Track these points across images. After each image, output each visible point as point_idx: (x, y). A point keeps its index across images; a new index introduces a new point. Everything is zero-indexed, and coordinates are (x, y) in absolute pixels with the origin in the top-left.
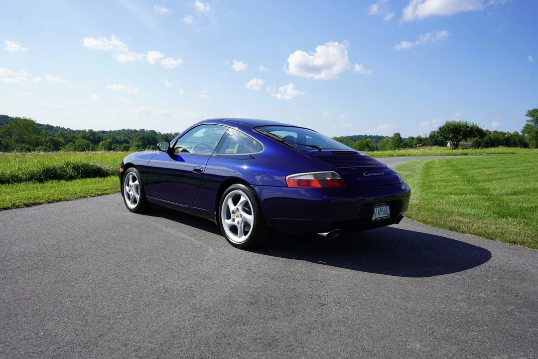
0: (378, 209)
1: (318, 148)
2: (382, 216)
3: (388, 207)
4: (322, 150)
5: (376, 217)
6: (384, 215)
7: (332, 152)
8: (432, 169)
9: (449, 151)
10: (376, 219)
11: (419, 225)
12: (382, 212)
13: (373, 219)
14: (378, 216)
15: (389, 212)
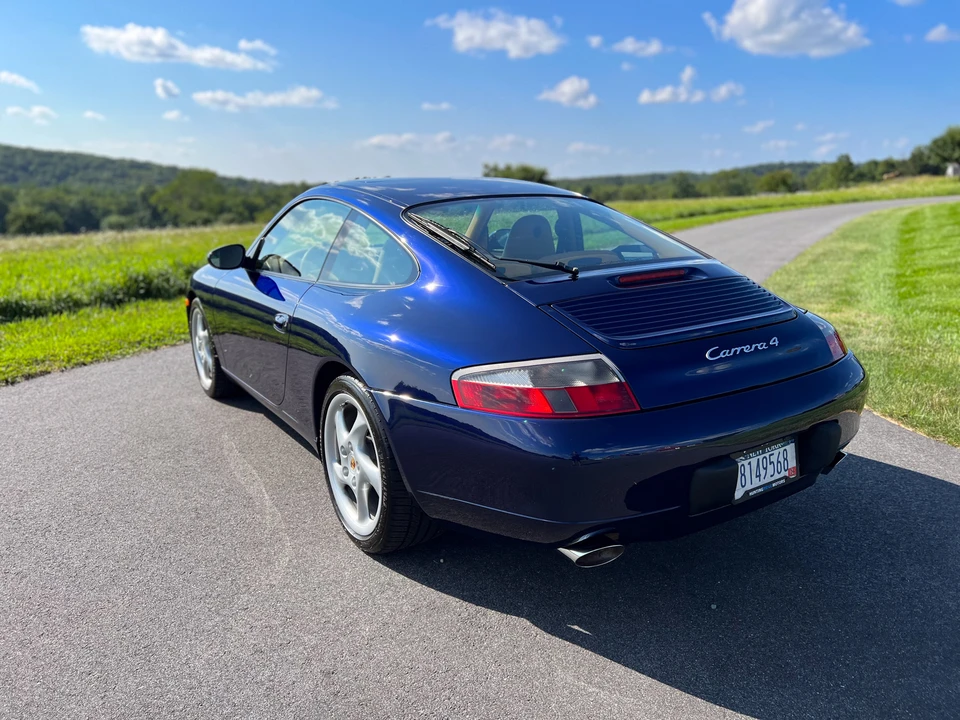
0: (754, 461)
1: (567, 270)
2: (769, 479)
3: (791, 448)
4: (581, 275)
5: (749, 487)
6: (777, 476)
7: (611, 278)
8: (918, 233)
9: (951, 186)
10: (747, 492)
11: (890, 433)
12: (770, 468)
13: (739, 494)
14: (757, 483)
15: (792, 463)
